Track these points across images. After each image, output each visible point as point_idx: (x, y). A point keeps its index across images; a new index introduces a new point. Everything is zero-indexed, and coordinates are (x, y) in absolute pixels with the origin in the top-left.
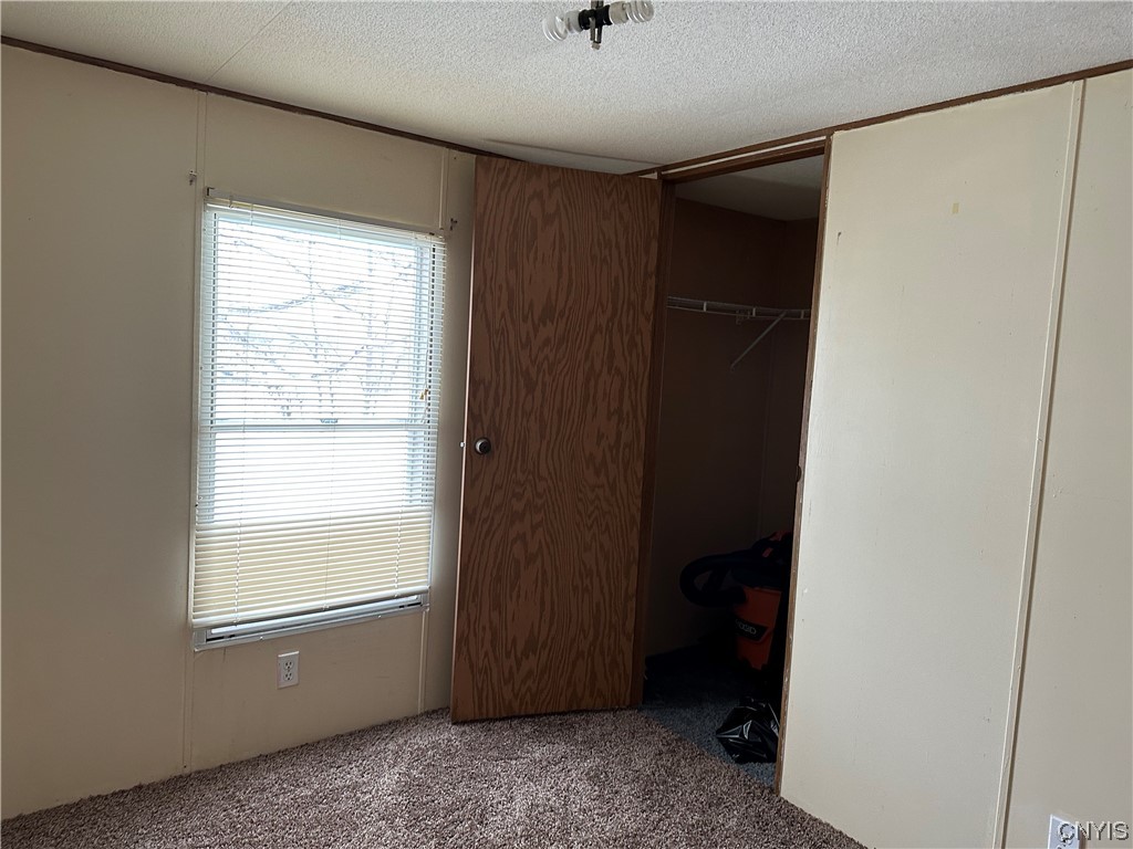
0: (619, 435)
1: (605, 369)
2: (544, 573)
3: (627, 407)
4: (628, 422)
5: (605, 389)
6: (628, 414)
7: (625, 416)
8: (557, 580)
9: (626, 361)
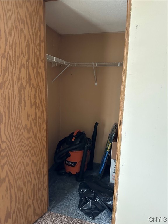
0: (36, 113)
1: (28, 85)
2: (10, 183)
3: (38, 101)
4: (39, 107)
5: (28, 94)
6: (39, 104)
7: (38, 105)
8: (16, 184)
9: (36, 80)
